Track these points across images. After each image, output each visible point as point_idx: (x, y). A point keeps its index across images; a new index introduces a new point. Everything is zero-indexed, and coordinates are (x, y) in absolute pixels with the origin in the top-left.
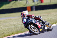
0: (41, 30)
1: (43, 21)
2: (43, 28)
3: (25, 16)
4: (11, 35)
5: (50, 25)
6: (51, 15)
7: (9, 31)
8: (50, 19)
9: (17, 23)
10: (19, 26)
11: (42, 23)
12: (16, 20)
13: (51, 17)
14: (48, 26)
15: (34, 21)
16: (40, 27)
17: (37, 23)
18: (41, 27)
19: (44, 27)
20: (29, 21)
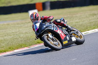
0: (65, 42)
1: (69, 27)
2: (68, 39)
3: (37, 19)
4: (8, 51)
5: (80, 34)
6: (76, 17)
7: (4, 45)
8: (74, 24)
9: (18, 30)
10: (22, 35)
11: (67, 31)
12: (17, 25)
13: (76, 21)
14: (78, 36)
15: (53, 27)
16: (64, 37)
17: (59, 30)
18: (66, 38)
19: (71, 37)
20: (45, 26)
